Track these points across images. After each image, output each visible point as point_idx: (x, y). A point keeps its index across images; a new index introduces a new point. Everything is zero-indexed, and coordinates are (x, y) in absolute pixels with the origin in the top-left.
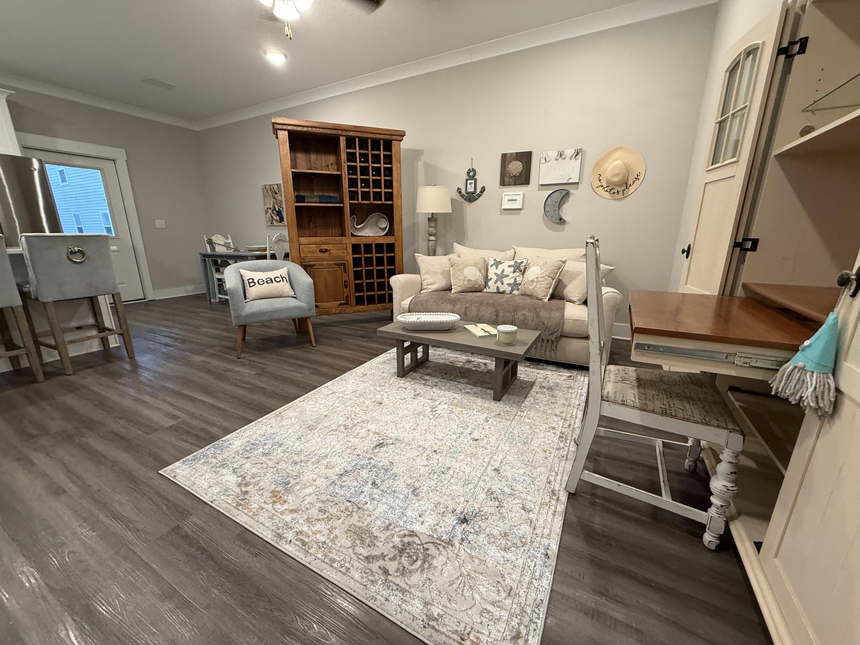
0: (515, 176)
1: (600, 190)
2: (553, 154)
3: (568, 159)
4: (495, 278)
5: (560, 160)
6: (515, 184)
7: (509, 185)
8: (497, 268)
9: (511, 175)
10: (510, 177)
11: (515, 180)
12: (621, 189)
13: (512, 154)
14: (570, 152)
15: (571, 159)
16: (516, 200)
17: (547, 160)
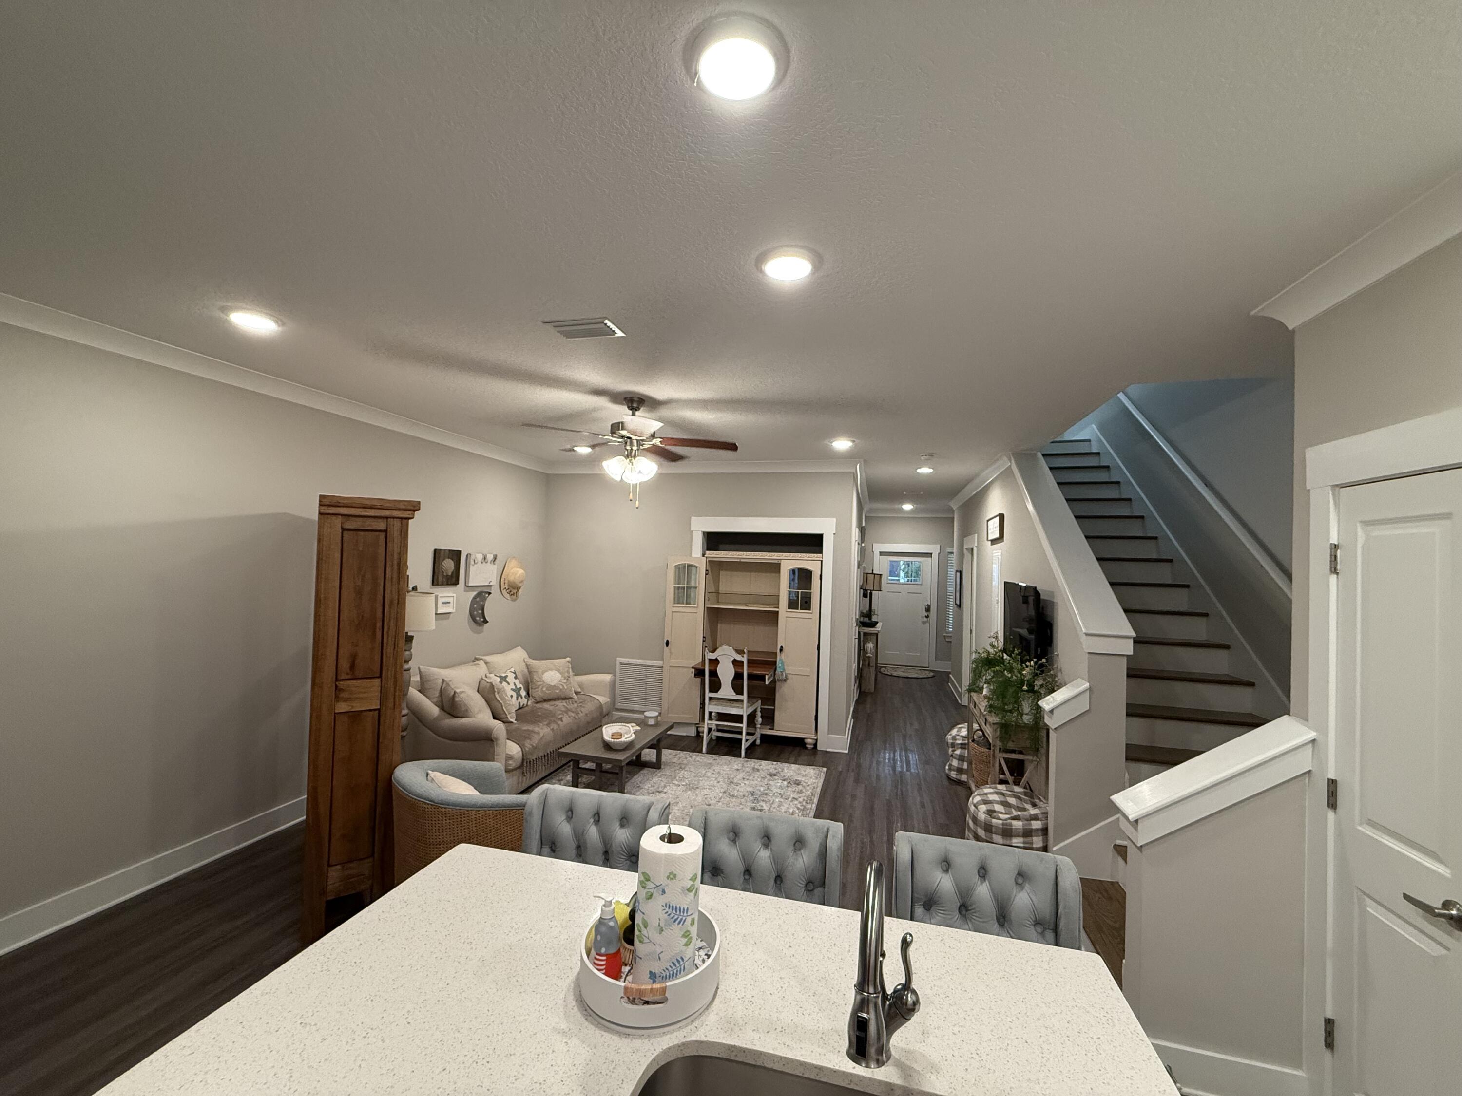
0: (447, 576)
1: (504, 592)
2: (480, 557)
3: (489, 563)
4: (514, 694)
5: (484, 563)
6: (448, 584)
7: (443, 584)
8: (509, 684)
9: (445, 574)
10: (443, 576)
11: (448, 579)
12: (515, 591)
13: (445, 550)
14: (490, 557)
15: (491, 563)
16: (449, 603)
17: (476, 561)
